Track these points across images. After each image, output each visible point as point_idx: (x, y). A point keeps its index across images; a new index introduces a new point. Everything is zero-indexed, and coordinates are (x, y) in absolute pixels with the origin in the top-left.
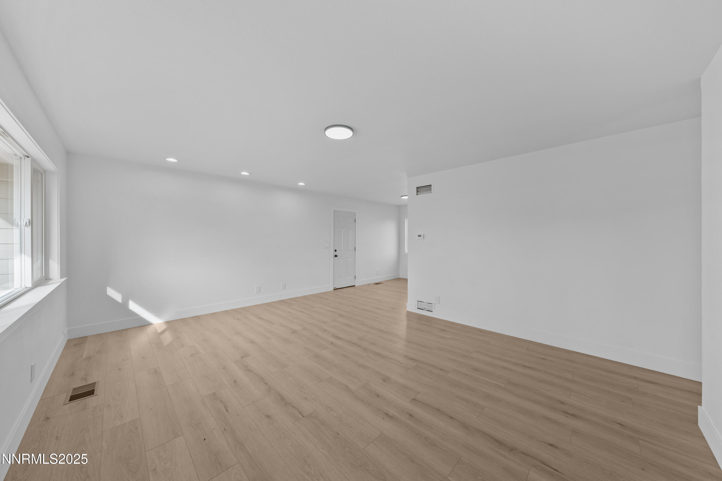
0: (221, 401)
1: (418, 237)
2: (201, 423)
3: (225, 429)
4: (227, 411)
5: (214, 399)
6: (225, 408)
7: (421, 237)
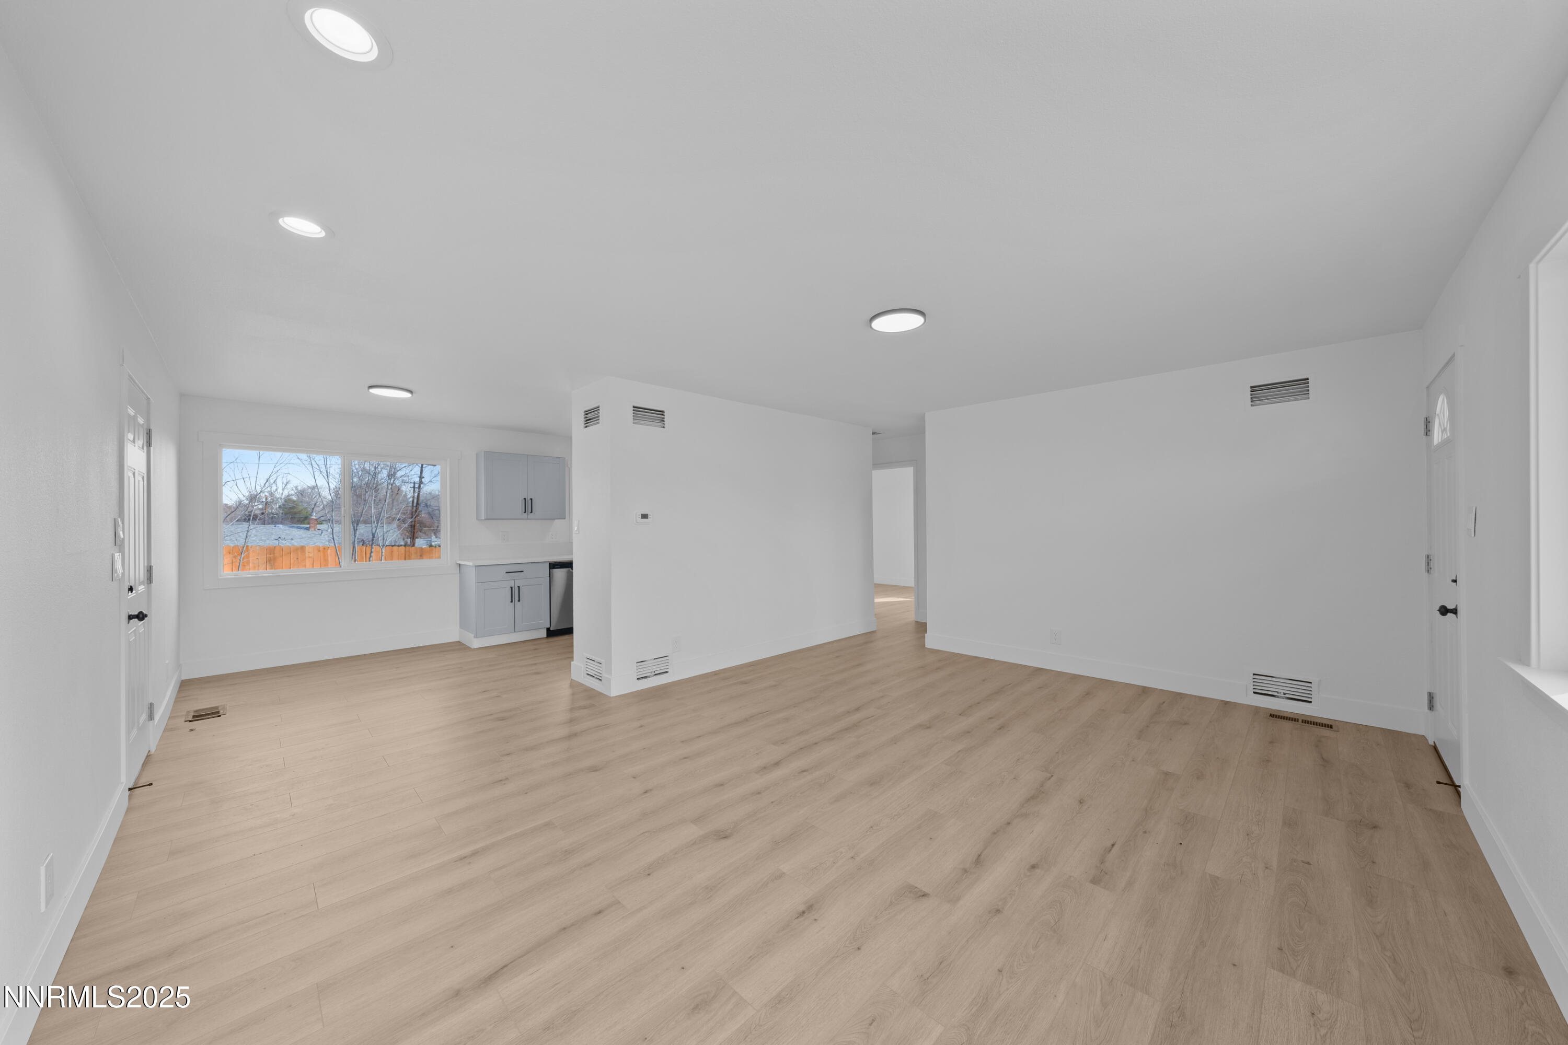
0: (1102, 862)
1: (642, 518)
2: (1165, 863)
3: (1145, 832)
4: (1113, 845)
5: (1106, 874)
6: (1110, 850)
7: (648, 518)
